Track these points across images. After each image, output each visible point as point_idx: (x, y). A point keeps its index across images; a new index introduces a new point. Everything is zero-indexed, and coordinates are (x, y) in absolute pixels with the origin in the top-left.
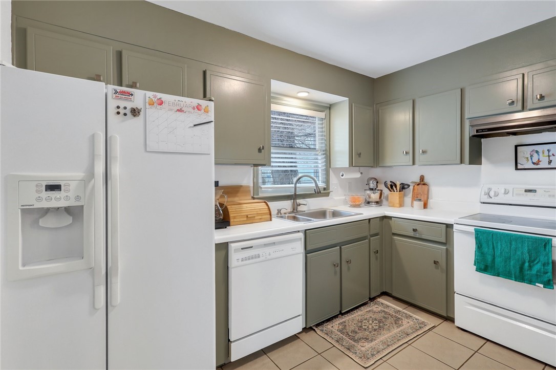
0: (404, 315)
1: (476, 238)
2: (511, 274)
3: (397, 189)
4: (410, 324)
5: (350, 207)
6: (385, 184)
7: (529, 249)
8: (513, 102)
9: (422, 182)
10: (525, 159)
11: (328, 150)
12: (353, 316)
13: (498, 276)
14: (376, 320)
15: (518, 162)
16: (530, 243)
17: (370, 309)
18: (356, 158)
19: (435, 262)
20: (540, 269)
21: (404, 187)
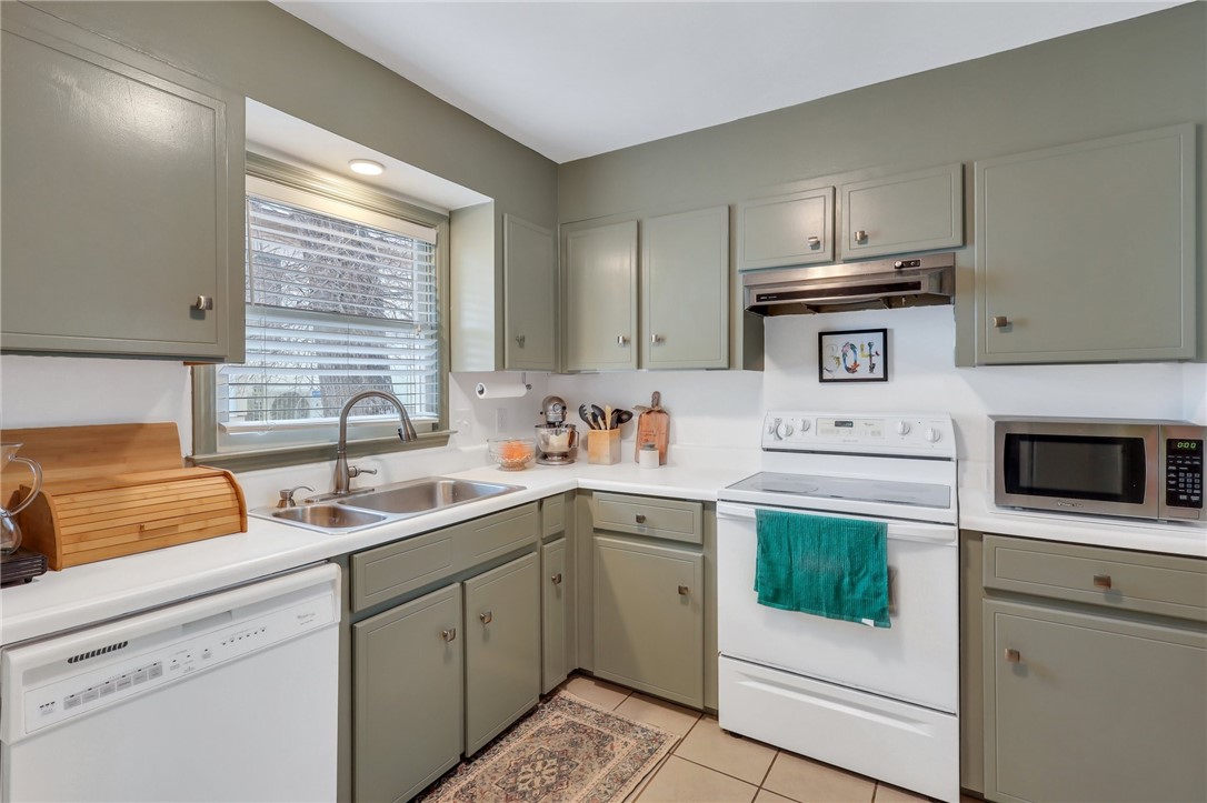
0: (617, 723)
1: (759, 531)
2: (821, 604)
3: (605, 423)
4: (629, 746)
5: (500, 469)
6: (582, 411)
7: (850, 548)
8: (818, 242)
9: (656, 409)
10: (835, 361)
11: (445, 325)
12: (496, 759)
13: (798, 610)
14: (552, 756)
15: (824, 366)
16: (852, 535)
17: (542, 725)
18: (510, 348)
19: (682, 591)
20: (869, 588)
21: (621, 417)
